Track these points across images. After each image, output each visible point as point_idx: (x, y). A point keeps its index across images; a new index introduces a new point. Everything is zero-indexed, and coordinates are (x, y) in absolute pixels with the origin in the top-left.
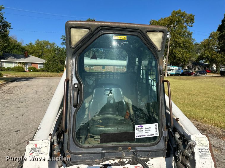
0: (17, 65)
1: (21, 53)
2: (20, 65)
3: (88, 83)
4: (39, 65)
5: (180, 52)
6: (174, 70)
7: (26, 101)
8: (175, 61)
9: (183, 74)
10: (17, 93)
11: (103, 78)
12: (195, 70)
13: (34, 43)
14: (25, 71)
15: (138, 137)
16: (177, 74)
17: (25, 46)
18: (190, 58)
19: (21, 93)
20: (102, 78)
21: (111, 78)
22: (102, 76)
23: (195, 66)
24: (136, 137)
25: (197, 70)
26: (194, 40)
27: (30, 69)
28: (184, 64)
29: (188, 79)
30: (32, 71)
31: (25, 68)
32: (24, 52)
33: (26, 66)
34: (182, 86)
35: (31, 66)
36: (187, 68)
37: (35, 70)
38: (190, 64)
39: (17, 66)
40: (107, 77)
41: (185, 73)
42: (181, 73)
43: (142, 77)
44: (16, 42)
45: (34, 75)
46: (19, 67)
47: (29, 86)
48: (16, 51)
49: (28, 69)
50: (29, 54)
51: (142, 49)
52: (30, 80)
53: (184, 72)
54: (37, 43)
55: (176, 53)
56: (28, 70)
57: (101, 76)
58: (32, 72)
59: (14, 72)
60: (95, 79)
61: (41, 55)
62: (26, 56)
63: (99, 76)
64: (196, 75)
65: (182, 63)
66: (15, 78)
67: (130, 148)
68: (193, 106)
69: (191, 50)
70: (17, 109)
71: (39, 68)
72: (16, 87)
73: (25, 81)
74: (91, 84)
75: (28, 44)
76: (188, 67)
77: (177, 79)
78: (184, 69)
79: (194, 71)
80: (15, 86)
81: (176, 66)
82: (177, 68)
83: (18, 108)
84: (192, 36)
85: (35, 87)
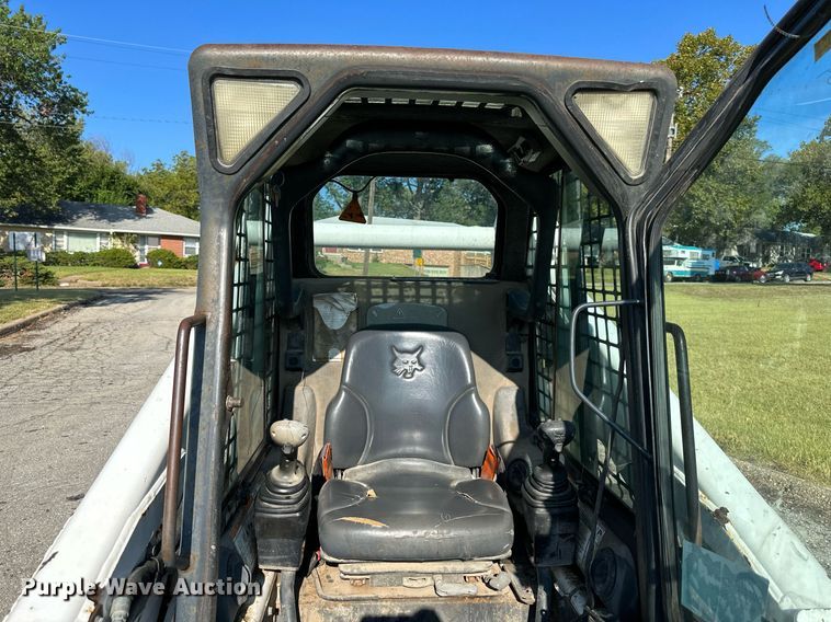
0: (110, 244)
1: (125, 201)
2: (119, 244)
4: (186, 245)
5: (710, 193)
6: (685, 262)
7: (124, 378)
8: (688, 225)
9: (720, 277)
10: (98, 345)
11: (390, 301)
12: (766, 259)
13: (170, 166)
14: (136, 267)
16: (697, 276)
17: (139, 175)
18: (748, 214)
19: (112, 346)
20: (385, 302)
21: (422, 301)
22: (385, 292)
23: (769, 245)
25: (776, 260)
26: (764, 145)
27: (153, 260)
28: (725, 238)
29: (739, 296)
30: (160, 263)
31: (137, 253)
32: (135, 198)
33: (139, 247)
34: (717, 322)
35: (159, 247)
36: (734, 253)
37: (172, 262)
38: (748, 239)
39: (110, 246)
40: (408, 297)
41: (728, 272)
42: (712, 273)
43: (554, 297)
44: (107, 160)
45: (168, 280)
46: (115, 251)
47: (143, 321)
48: (105, 191)
49: (147, 257)
50: (152, 202)
51: (555, 176)
52: (150, 298)
53: (724, 270)
54: (182, 165)
55: (692, 197)
56: (146, 262)
57: (381, 294)
58: (161, 267)
59: (100, 268)
60: (354, 308)
61: (195, 208)
62: (142, 211)
63: (375, 292)
64: (772, 281)
65: (717, 232)
66: (100, 291)
68: (764, 404)
69: (751, 186)
70: (87, 410)
71: (187, 256)
72: (98, 323)
73: (132, 301)
74: (337, 326)
75: (149, 168)
76: (741, 249)
77: (697, 294)
78: (725, 259)
79: (764, 266)
80: (95, 319)
81: (691, 244)
82: (699, 252)
83: (92, 404)
84: (755, 131)
85: (165, 326)
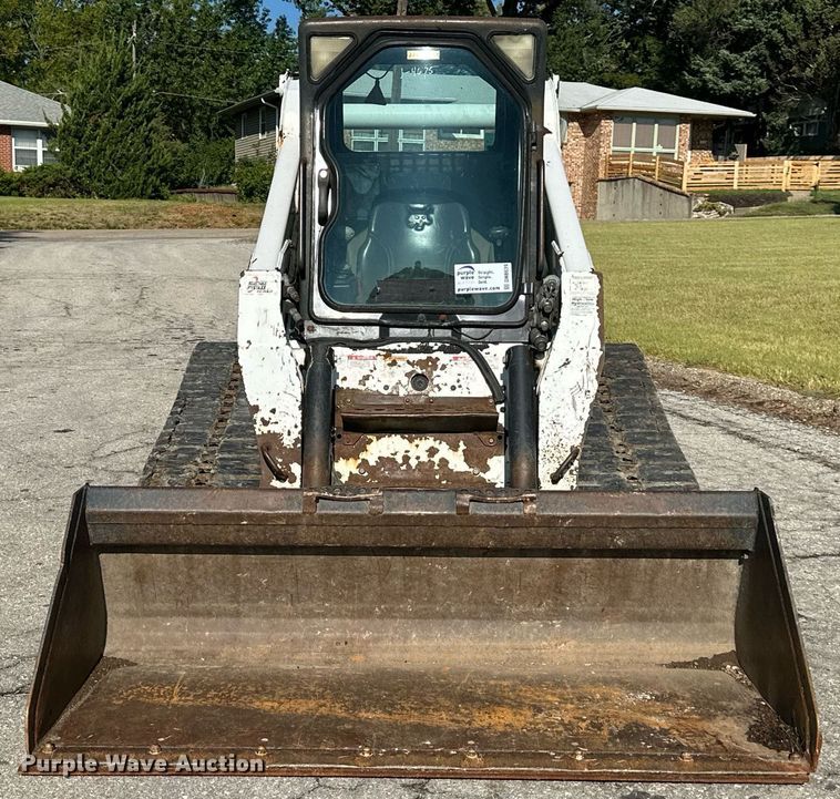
3: (357, 189)
4: (16, 145)
11: (405, 169)
15: (461, 292)
20: (401, 171)
21: (431, 169)
22: (401, 163)
24: (457, 292)
40: (419, 166)
60: (377, 175)
63: (393, 163)
67: (444, 316)
71: (20, 169)
74: (364, 192)
